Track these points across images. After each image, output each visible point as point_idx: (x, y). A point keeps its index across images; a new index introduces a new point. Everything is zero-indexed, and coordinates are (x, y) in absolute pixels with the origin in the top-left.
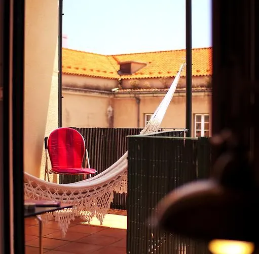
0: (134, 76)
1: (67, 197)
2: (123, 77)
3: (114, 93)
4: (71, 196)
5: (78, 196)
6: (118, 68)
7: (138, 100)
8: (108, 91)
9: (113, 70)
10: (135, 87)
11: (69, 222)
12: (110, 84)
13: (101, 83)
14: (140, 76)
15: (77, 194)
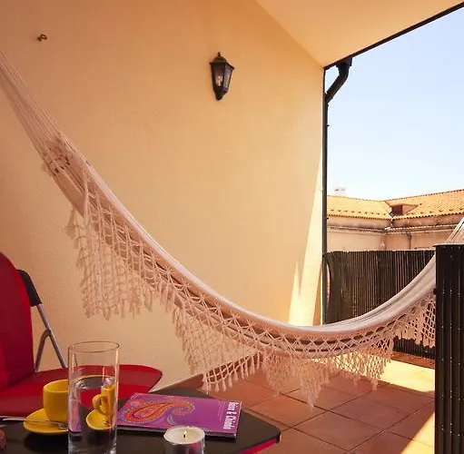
0: (405, 216)
1: (316, 347)
2: (395, 217)
3: (386, 231)
4: (322, 346)
5: (335, 345)
6: (390, 210)
7: (410, 237)
8: (382, 230)
9: (385, 213)
10: (406, 226)
11: (320, 388)
12: (383, 224)
13: (375, 224)
14: (412, 216)
15: (334, 342)
